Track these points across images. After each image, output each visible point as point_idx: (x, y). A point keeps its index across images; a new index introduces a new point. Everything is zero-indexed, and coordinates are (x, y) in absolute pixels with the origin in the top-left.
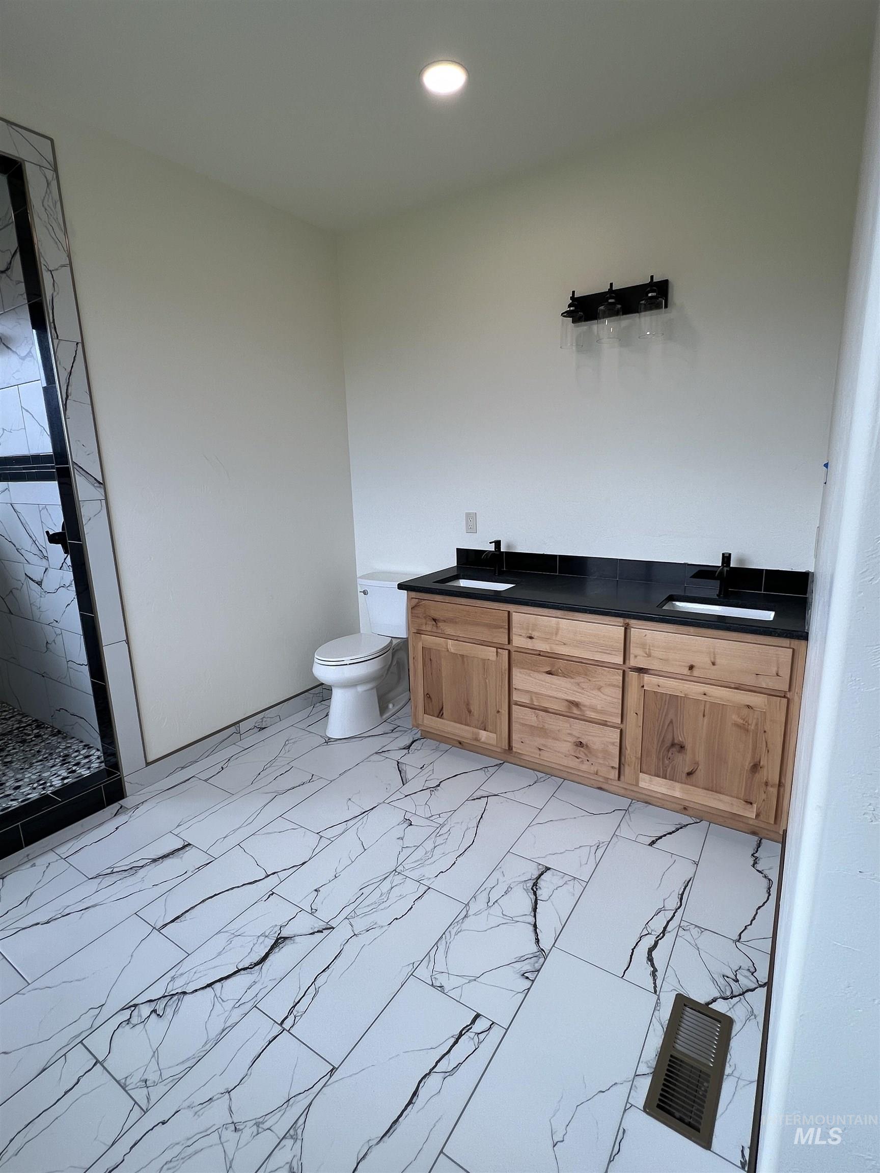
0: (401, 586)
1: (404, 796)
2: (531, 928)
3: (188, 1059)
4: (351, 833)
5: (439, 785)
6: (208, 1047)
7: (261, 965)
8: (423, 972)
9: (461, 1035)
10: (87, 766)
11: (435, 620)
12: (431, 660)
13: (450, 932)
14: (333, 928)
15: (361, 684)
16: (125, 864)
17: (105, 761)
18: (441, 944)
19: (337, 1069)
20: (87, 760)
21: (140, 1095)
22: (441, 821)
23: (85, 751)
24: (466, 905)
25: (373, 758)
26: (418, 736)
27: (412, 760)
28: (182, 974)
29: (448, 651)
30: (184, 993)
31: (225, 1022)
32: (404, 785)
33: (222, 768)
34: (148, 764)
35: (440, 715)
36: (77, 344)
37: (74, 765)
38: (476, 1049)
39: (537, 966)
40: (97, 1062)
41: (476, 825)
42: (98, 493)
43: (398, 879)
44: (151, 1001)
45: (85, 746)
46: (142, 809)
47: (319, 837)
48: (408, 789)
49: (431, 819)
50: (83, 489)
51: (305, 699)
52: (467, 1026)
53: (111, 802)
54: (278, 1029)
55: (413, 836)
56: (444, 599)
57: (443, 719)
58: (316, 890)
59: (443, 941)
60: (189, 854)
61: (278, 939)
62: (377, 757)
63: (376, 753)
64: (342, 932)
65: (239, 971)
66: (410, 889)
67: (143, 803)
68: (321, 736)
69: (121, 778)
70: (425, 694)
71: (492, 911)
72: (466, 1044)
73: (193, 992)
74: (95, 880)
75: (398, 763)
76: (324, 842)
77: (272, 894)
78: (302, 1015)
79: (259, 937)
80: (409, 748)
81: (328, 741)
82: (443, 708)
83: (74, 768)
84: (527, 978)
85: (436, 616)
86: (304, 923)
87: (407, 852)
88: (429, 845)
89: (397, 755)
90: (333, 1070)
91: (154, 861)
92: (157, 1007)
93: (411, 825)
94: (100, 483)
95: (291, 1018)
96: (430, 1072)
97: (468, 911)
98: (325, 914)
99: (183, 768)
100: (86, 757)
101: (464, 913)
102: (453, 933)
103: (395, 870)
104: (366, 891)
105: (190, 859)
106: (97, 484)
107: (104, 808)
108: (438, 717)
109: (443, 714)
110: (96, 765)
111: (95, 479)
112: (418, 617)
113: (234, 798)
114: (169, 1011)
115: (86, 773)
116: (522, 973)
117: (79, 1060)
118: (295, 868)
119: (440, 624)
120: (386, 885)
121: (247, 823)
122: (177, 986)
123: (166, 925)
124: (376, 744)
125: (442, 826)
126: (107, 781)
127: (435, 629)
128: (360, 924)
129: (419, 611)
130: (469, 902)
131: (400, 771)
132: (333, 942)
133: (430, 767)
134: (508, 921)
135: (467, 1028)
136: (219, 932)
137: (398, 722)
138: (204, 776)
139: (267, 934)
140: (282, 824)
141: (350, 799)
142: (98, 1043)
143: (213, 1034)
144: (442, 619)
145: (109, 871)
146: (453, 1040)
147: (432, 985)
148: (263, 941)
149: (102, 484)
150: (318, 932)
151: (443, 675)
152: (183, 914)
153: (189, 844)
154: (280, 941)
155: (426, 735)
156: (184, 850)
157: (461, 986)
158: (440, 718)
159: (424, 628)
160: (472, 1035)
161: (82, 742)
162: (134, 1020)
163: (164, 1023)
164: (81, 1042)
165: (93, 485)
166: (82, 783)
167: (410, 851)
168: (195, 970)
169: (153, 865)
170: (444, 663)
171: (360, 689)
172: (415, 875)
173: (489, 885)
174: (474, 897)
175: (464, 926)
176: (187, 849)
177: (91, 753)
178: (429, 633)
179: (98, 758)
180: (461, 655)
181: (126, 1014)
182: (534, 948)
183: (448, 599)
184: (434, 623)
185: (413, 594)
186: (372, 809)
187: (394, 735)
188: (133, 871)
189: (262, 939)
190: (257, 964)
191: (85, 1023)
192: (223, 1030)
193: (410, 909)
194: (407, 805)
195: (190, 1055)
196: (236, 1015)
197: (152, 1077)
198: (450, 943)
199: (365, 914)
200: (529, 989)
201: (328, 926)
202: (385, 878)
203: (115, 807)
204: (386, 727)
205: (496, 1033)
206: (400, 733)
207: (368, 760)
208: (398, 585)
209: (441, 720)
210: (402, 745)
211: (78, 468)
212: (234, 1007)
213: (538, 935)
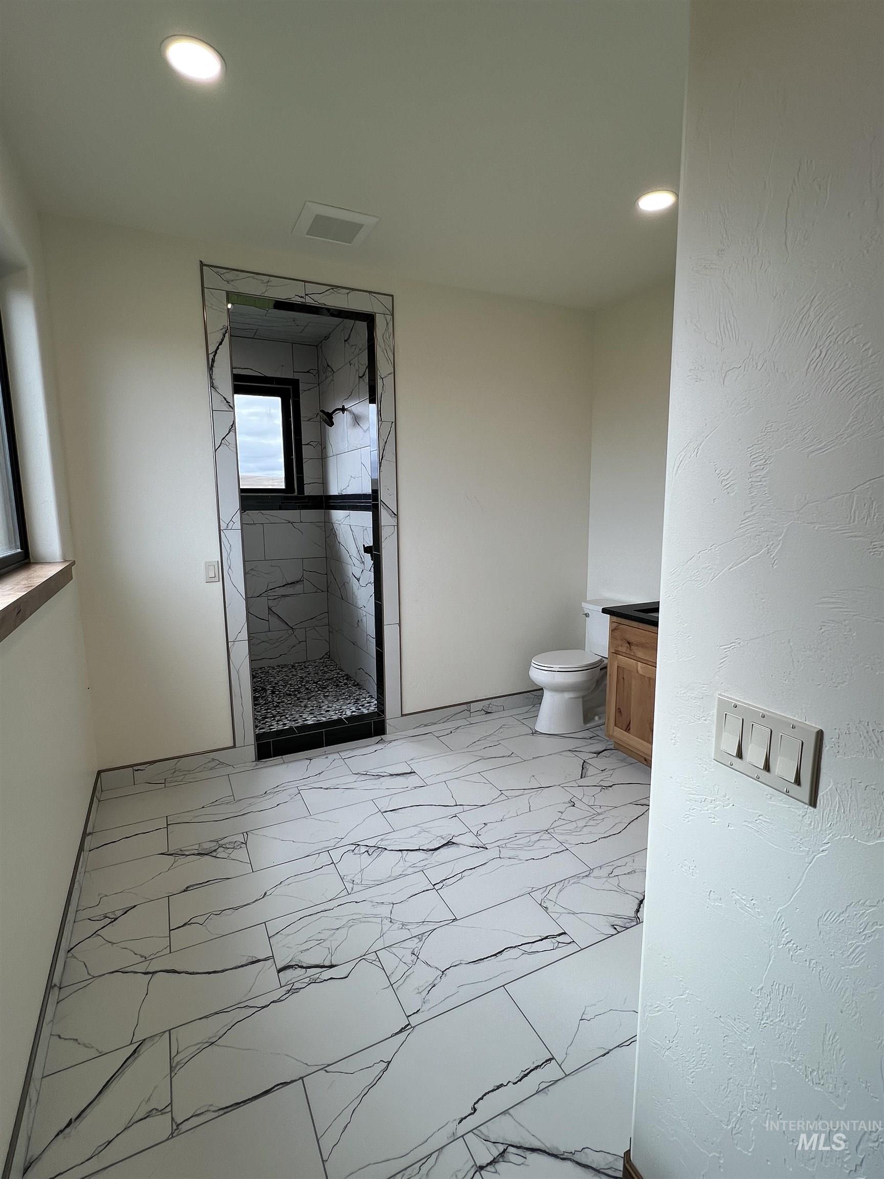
0: (605, 611)
1: (577, 786)
2: (637, 902)
3: (378, 881)
4: (526, 797)
5: (612, 786)
6: (389, 879)
7: (433, 852)
8: (538, 896)
9: (546, 938)
10: (367, 708)
11: (629, 643)
12: (623, 678)
13: (569, 880)
14: (487, 849)
15: (568, 691)
16: (375, 772)
17: (377, 707)
18: (559, 885)
19: (457, 920)
20: (368, 705)
21: (349, 886)
22: (599, 811)
23: (369, 699)
24: (591, 869)
25: (564, 753)
26: (612, 747)
27: (597, 763)
28: (387, 839)
29: (638, 672)
30: (386, 849)
31: (403, 872)
32: (581, 778)
33: (451, 732)
34: (402, 715)
35: (628, 729)
36: (392, 422)
37: (360, 706)
38: (553, 949)
39: (628, 925)
40: (333, 863)
41: (628, 822)
42: (393, 521)
43: (546, 836)
44: (367, 846)
45: (370, 696)
46: (393, 743)
47: (500, 793)
48: (583, 782)
49: (592, 807)
50: (385, 518)
51: (527, 698)
52: (553, 935)
53: (376, 734)
54: (432, 887)
55: (571, 813)
56: (639, 626)
57: (629, 733)
58: (485, 824)
59: (562, 884)
60: (412, 778)
61: (449, 842)
62: (570, 754)
63: (570, 751)
64: (493, 853)
65: (419, 850)
66: (554, 846)
67: (395, 740)
68: (530, 728)
69: (384, 720)
70: (617, 708)
71: (609, 880)
72: (547, 944)
73: (390, 850)
74: (357, 775)
75: (585, 762)
76: (503, 797)
77: (455, 816)
78: (447, 886)
79: (438, 837)
80: (599, 754)
81: (535, 733)
82: (630, 723)
83: (360, 707)
84: (616, 929)
85: (631, 640)
86: (469, 839)
87: (561, 822)
88: (581, 823)
89: (585, 756)
90: (455, 920)
91: (391, 775)
92: (369, 850)
93: (574, 806)
94: (395, 514)
95: (442, 884)
96: (515, 947)
97: (590, 874)
98: (484, 839)
99: (426, 726)
100: (368, 703)
101: (587, 873)
102: (571, 882)
103: (547, 831)
104: (519, 836)
105: (412, 780)
106: (393, 515)
107: (372, 737)
108: (625, 731)
109: (630, 729)
110: (373, 709)
111: (393, 512)
112: (616, 639)
113: (452, 753)
114: (375, 854)
115: (366, 712)
116: (613, 924)
117: (324, 858)
118: (476, 807)
119: (633, 647)
120: (536, 837)
121: (455, 770)
122: (383, 844)
123: (387, 811)
124: (571, 744)
125: (599, 814)
126: (376, 719)
127: (628, 652)
128: (505, 853)
129: (617, 633)
130: (594, 869)
131: (583, 768)
132: (483, 856)
133: (611, 772)
134: (618, 890)
135: (553, 937)
136: (416, 826)
137: (598, 733)
138: (437, 734)
139: (443, 837)
140: (477, 778)
141: (533, 776)
142: (336, 855)
143: (394, 875)
144: (635, 643)
145: (365, 773)
146: (540, 938)
147: (540, 905)
148: (440, 840)
149: (396, 515)
150: (476, 847)
151: (633, 693)
152: (398, 809)
153: (415, 772)
154: (449, 843)
155: (619, 747)
156: (410, 775)
157: (561, 914)
158: (627, 732)
159: (620, 649)
160: (555, 941)
161: (369, 693)
162: (356, 851)
163: (370, 859)
164: (328, 851)
165: (391, 516)
166: (362, 717)
167: (565, 822)
168: (395, 840)
169: (389, 777)
170: (633, 682)
171: (567, 695)
172: (560, 838)
173: (619, 863)
174: (600, 867)
175: (582, 881)
176: (412, 774)
177: (372, 701)
178: (624, 655)
179: (375, 705)
180: (648, 677)
181: (353, 847)
182: (632, 914)
183: (641, 625)
184: (629, 646)
185: (615, 619)
186: (548, 787)
187: (590, 741)
188: (377, 777)
189: (439, 838)
190: (431, 850)
191: (332, 844)
192: (400, 875)
193: (546, 857)
194: (578, 793)
195: (380, 879)
196: (410, 871)
197: (357, 881)
198: (566, 886)
199: (513, 849)
200: (613, 935)
201: (484, 847)
202: (537, 833)
203: (378, 738)
204: (587, 734)
205: (572, 948)
206: (597, 741)
207: (561, 754)
208: (603, 609)
209: (627, 733)
210: (594, 750)
211: (383, 504)
212: (410, 866)
213: (640, 908)
